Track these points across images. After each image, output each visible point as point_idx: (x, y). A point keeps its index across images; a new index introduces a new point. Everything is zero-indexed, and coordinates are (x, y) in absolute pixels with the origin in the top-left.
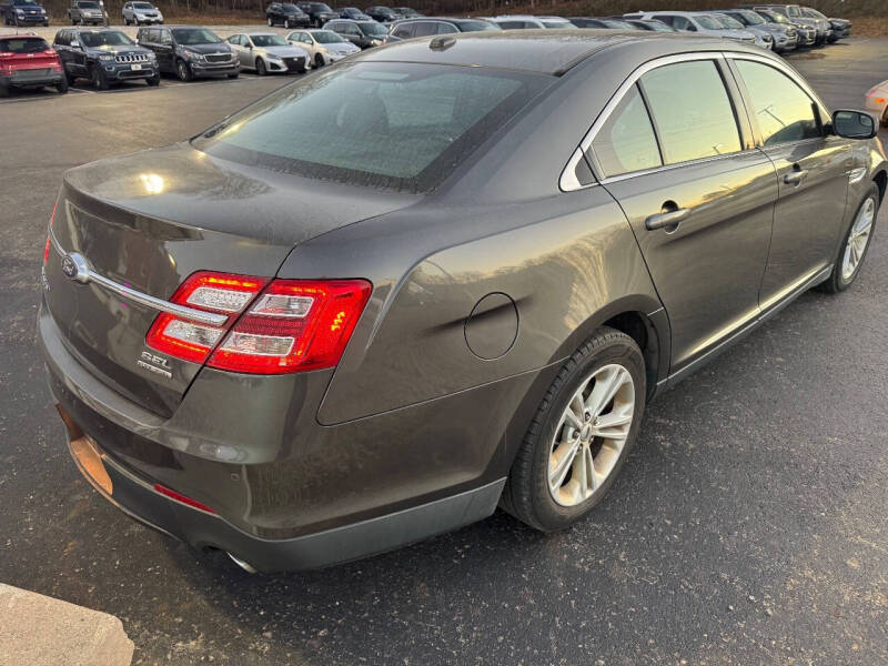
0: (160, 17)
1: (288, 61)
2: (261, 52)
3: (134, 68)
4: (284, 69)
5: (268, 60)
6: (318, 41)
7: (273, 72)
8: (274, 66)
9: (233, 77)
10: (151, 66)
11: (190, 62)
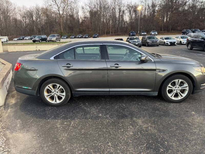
0: (157, 34)
1: (171, 43)
2: (165, 41)
3: (136, 44)
4: (169, 44)
5: (166, 42)
6: (181, 38)
7: (167, 45)
8: (168, 44)
9: (158, 46)
10: (140, 44)
11: (148, 43)
